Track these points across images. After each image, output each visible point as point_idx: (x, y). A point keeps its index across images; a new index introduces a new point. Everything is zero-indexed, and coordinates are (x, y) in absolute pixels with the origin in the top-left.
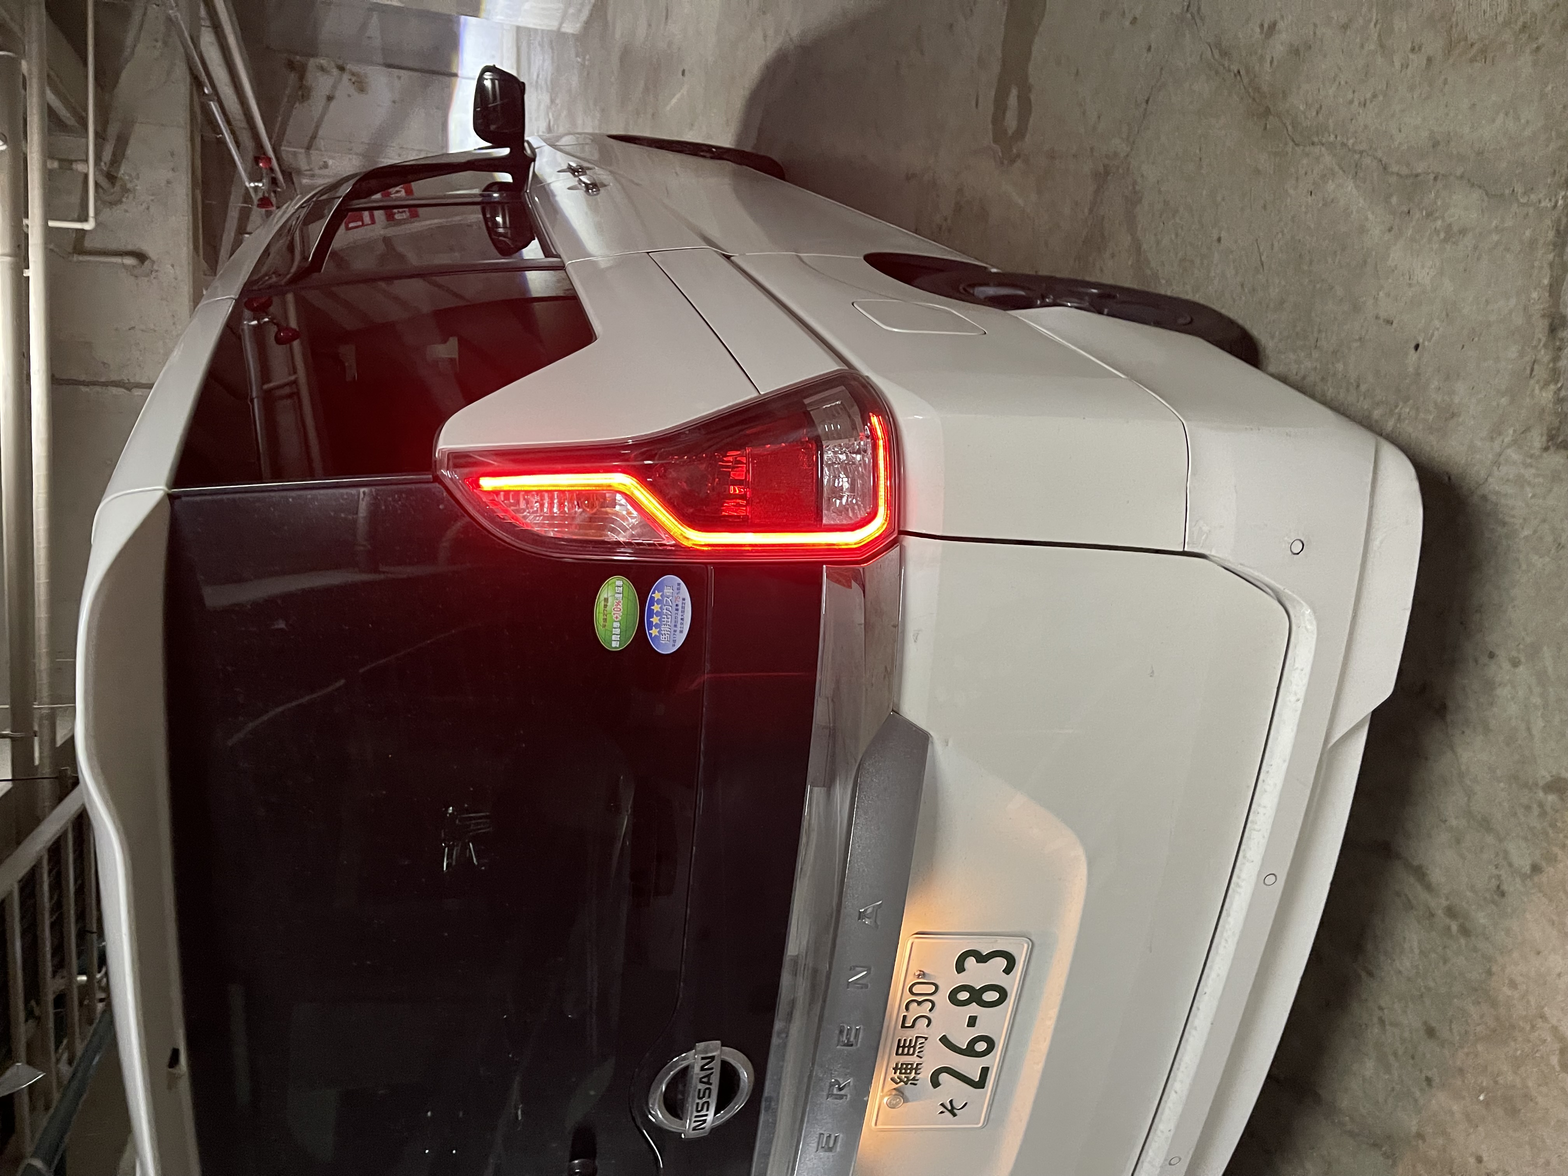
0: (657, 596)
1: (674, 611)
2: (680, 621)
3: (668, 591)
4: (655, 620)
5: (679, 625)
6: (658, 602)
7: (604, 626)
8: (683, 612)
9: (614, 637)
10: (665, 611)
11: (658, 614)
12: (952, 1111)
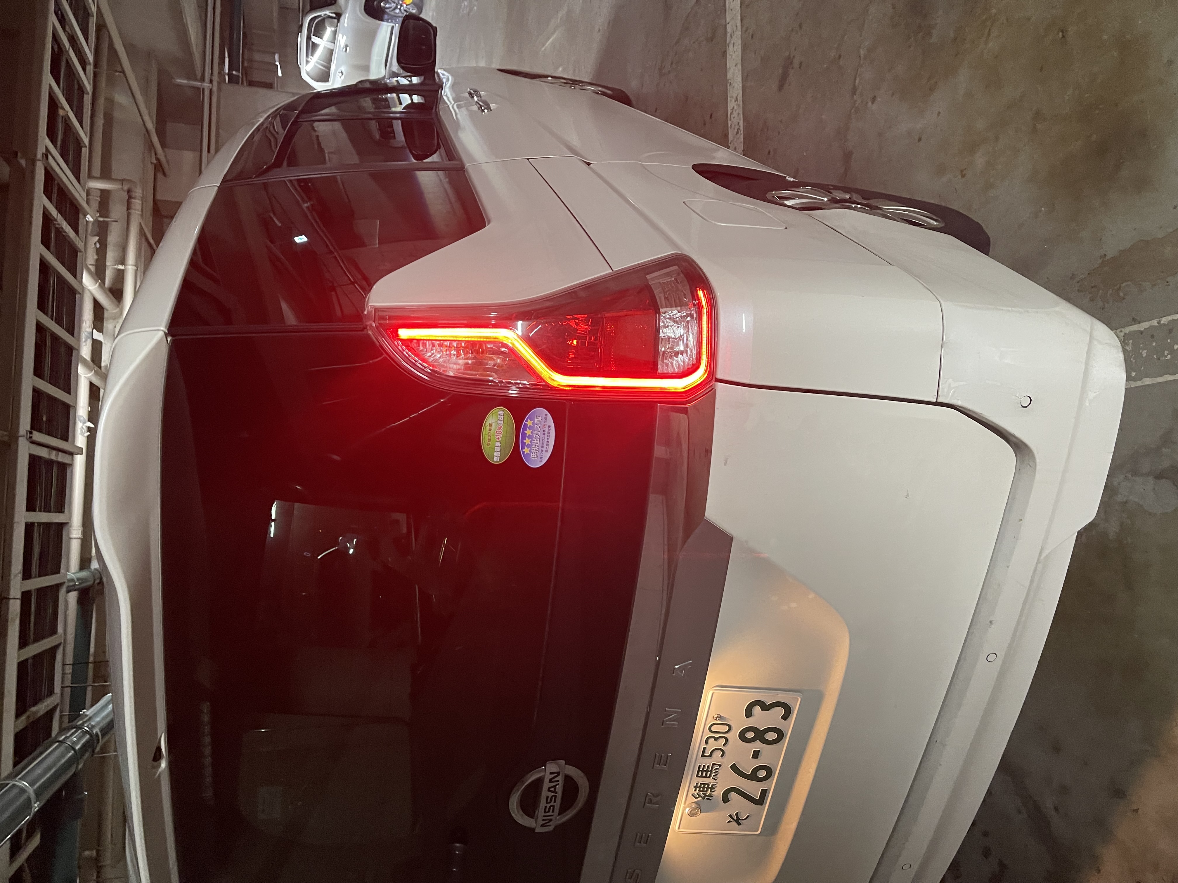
1: (542, 435)
2: (546, 443)
3: (537, 420)
4: (527, 441)
5: (545, 446)
6: (530, 428)
7: (489, 444)
8: (548, 436)
9: (495, 454)
10: (535, 435)
11: (529, 437)
12: (738, 822)
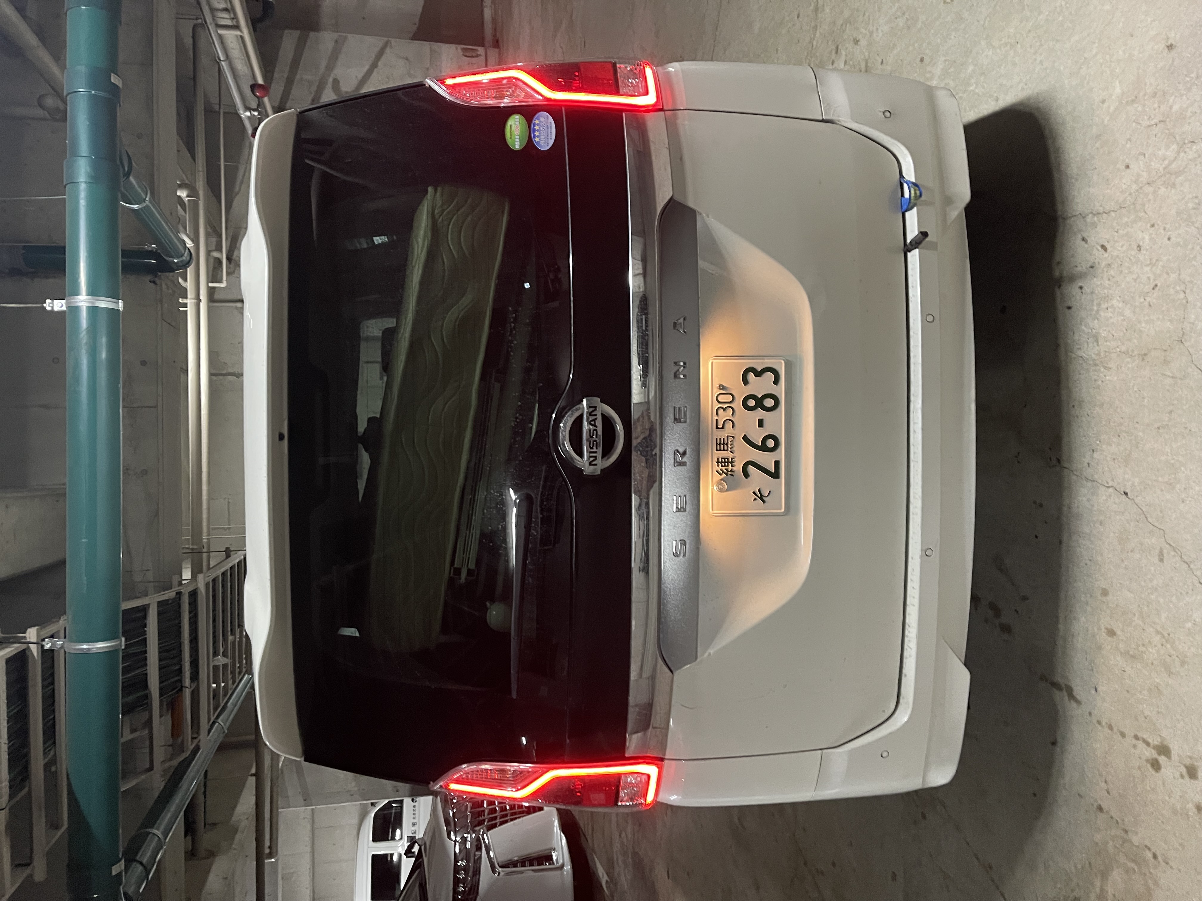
0: (537, 122)
1: (546, 129)
2: (549, 134)
3: (542, 119)
4: (537, 133)
5: (549, 135)
6: (538, 125)
7: (511, 138)
8: (551, 129)
9: (516, 143)
10: (542, 129)
11: (538, 130)
12: (761, 498)
